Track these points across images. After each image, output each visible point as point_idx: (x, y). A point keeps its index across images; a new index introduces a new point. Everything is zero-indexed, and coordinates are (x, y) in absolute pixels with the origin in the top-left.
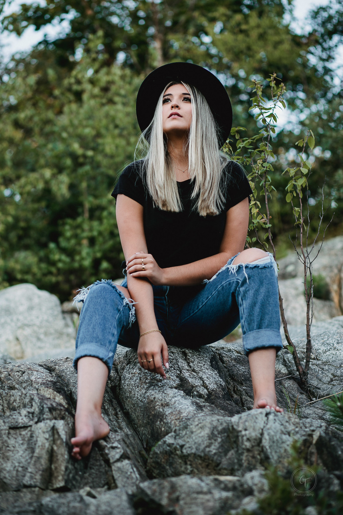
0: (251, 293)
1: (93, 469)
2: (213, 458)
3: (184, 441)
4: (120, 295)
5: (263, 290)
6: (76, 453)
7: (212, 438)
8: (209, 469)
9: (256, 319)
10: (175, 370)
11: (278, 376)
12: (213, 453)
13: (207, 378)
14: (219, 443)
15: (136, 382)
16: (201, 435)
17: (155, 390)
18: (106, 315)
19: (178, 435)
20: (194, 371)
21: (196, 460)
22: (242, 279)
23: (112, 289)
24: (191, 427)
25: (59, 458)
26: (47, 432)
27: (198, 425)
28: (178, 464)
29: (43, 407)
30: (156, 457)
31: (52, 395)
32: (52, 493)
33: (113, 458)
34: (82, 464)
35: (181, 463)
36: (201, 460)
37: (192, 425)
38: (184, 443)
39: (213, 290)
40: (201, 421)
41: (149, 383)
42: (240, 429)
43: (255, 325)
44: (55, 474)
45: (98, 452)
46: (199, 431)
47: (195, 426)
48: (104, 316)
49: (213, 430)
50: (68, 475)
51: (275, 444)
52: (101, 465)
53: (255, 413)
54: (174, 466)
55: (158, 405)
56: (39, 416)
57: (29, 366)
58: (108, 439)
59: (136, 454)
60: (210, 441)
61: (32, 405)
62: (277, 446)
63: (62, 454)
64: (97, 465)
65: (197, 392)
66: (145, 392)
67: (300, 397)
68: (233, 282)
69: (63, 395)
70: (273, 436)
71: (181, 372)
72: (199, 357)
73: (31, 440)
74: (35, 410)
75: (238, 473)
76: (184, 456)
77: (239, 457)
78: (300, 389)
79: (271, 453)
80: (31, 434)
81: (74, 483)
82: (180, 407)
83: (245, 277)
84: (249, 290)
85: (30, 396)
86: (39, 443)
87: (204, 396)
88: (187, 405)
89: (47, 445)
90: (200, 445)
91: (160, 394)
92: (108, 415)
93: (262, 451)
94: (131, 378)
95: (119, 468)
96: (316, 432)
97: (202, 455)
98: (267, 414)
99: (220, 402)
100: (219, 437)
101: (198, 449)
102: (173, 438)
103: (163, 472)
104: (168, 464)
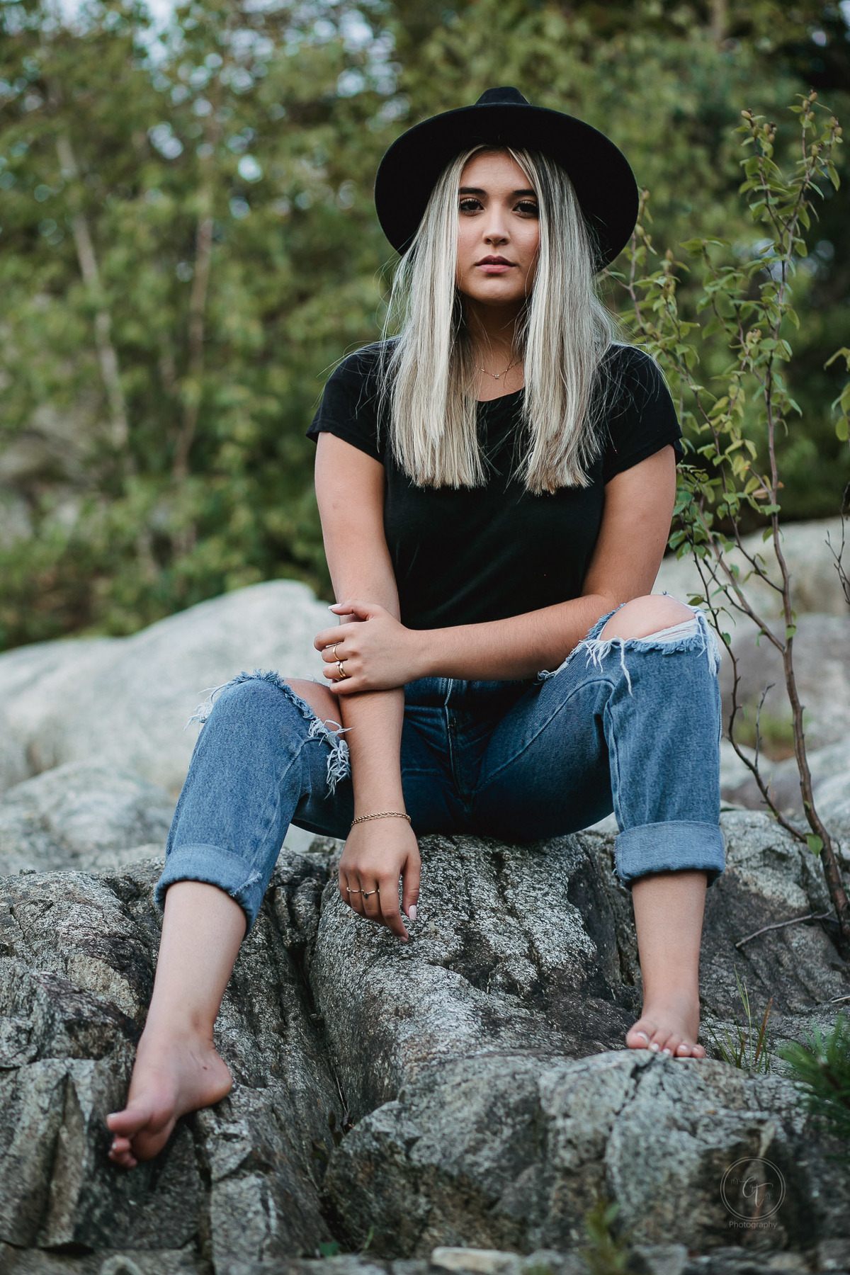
0: (638, 723)
1: (169, 1192)
2: (481, 1182)
3: (420, 1126)
4: (301, 712)
5: (670, 716)
6: (119, 1153)
7: (487, 1128)
8: (470, 1212)
9: (649, 792)
10: (456, 909)
11: (777, 917)
12: (482, 1170)
13: (546, 933)
14: (504, 1142)
15: (347, 942)
16: (459, 1115)
17: (389, 969)
18: (250, 769)
19: (405, 1109)
20: (512, 912)
21: (440, 1184)
22: (617, 682)
23: (278, 693)
24: (443, 1088)
25: (68, 1164)
26: (46, 1091)
27: (459, 1084)
28: (398, 1190)
29: (52, 1017)
30: (346, 1165)
31: (102, 975)
32: (44, 1258)
33: (220, 1167)
34: (142, 1177)
35: (404, 1186)
36: (452, 1186)
37: (445, 1083)
38: (417, 1134)
39: (557, 701)
40: (470, 1076)
41: (379, 944)
42: (552, 1111)
43: (647, 807)
44: (57, 1209)
45: (191, 1146)
46: (459, 1104)
47: (453, 1087)
48: (246, 770)
49: (495, 1104)
50: (90, 1211)
51: (641, 1161)
52: (189, 1184)
53: (603, 1066)
54: (386, 1194)
55: (386, 1011)
56: (41, 1040)
57: (70, 887)
58: (225, 1109)
59: (302, 1150)
60: (480, 1136)
61: (31, 1009)
62: (647, 1163)
63: (78, 1154)
64: (180, 1183)
65: (507, 974)
66: (365, 972)
67: (825, 977)
68: (599, 686)
69: (129, 979)
70: (637, 1139)
71: (472, 916)
72: (536, 872)
73: (12, 1107)
74: (35, 1023)
75: (535, 1234)
76: (413, 1169)
77: (544, 1188)
78: (833, 952)
79: (624, 1186)
80: (15, 1091)
81: (107, 1231)
82: (436, 1023)
83: (625, 678)
84: (634, 713)
85: (31, 984)
86: (26, 1121)
87: (522, 988)
88: (458, 1019)
89: (42, 1127)
90: (453, 1143)
91: (399, 981)
92: (256, 1030)
93: (603, 1177)
94: (337, 927)
95: (228, 1198)
96: (768, 1124)
97: (455, 1172)
98: (637, 1071)
99: (566, 1004)
100: (506, 1124)
101: (447, 1154)
102: (393, 1117)
103: (361, 1206)
104: (372, 1187)
